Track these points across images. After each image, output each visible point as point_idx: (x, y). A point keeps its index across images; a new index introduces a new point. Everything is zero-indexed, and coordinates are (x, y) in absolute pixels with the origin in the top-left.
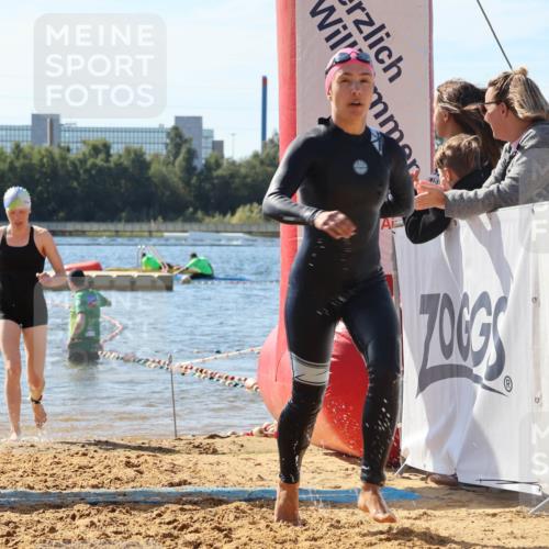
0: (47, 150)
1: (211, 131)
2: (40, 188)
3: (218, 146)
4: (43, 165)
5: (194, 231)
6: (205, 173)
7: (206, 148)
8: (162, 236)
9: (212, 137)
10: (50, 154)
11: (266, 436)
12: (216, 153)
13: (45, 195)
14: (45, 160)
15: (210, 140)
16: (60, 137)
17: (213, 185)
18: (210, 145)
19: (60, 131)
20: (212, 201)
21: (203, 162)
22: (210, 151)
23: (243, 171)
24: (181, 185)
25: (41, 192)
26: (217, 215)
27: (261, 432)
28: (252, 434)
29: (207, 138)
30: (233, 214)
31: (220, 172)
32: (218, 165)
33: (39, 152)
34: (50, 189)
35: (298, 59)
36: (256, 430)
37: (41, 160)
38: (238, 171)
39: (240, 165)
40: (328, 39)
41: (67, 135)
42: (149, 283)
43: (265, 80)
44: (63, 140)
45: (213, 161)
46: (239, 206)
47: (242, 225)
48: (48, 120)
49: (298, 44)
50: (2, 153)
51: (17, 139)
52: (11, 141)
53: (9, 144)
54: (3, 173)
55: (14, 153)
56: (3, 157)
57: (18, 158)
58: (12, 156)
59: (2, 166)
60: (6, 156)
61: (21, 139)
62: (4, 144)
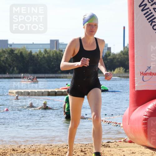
0: (55, 51)
1: (107, 44)
2: (53, 63)
3: (109, 49)
4: (53, 56)
5: (102, 76)
6: (105, 58)
7: (105, 50)
9: (107, 46)
10: (56, 52)
11: (126, 142)
12: (109, 51)
13: (54, 65)
14: (54, 54)
15: (107, 47)
16: (59, 47)
17: (108, 62)
18: (107, 49)
19: (59, 45)
21: (105, 54)
22: (106, 51)
23: (117, 57)
25: (53, 65)
27: (124, 141)
28: (121, 141)
29: (106, 46)
30: (114, 70)
31: (110, 57)
32: (109, 55)
33: (53, 52)
34: (56, 63)
35: (135, 21)
36: (122, 140)
37: (53, 54)
38: (116, 57)
39: (116, 55)
40: (145, 14)
41: (61, 46)
43: (124, 28)
44: (60, 48)
45: (107, 54)
46: (116, 68)
47: (117, 74)
48: (55, 42)
49: (135, 16)
50: (40, 52)
51: (45, 48)
52: (43, 48)
53: (43, 49)
54: (41, 58)
55: (44, 52)
56: (40, 53)
57: (46, 54)
58: (44, 53)
59: (40, 56)
60: (42, 53)
61: (47, 48)
62: (41, 49)
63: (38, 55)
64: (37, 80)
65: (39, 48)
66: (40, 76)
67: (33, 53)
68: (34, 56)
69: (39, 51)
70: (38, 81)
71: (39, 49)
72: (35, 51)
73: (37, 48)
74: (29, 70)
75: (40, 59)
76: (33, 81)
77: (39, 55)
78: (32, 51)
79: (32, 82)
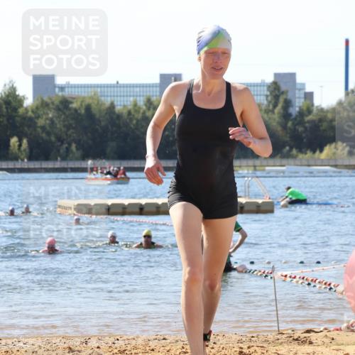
1: (303, 85)
3: (309, 96)
5: (290, 165)
6: (298, 119)
7: (299, 98)
8: (264, 170)
9: (304, 89)
11: (353, 331)
12: (308, 102)
13: (171, 139)
15: (302, 92)
17: (306, 128)
18: (303, 96)
20: (305, 140)
21: (297, 109)
22: (302, 100)
23: (330, 116)
24: (279, 129)
25: (168, 136)
26: (308, 152)
27: (348, 328)
28: (341, 330)
29: (300, 90)
30: (321, 151)
31: (310, 117)
32: (309, 111)
36: (344, 326)
38: (326, 116)
39: (327, 111)
42: (254, 208)
43: (347, 42)
45: (305, 108)
46: (326, 145)
47: (329, 160)
50: (135, 105)
51: (148, 94)
52: (143, 96)
53: (142, 98)
54: (138, 121)
55: (146, 105)
56: (137, 108)
57: (149, 109)
58: (144, 107)
59: (136, 116)
60: (140, 108)
61: (151, 94)
62: (138, 98)
63: (129, 113)
64: (125, 175)
65: (133, 96)
66: (136, 166)
67: (118, 108)
68: (119, 116)
69: (132, 103)
70: (129, 179)
71: (132, 99)
72: (122, 103)
73: (127, 96)
74: (108, 150)
75: (134, 122)
76: (117, 179)
77: (133, 112)
78: (115, 103)
79: (115, 181)
